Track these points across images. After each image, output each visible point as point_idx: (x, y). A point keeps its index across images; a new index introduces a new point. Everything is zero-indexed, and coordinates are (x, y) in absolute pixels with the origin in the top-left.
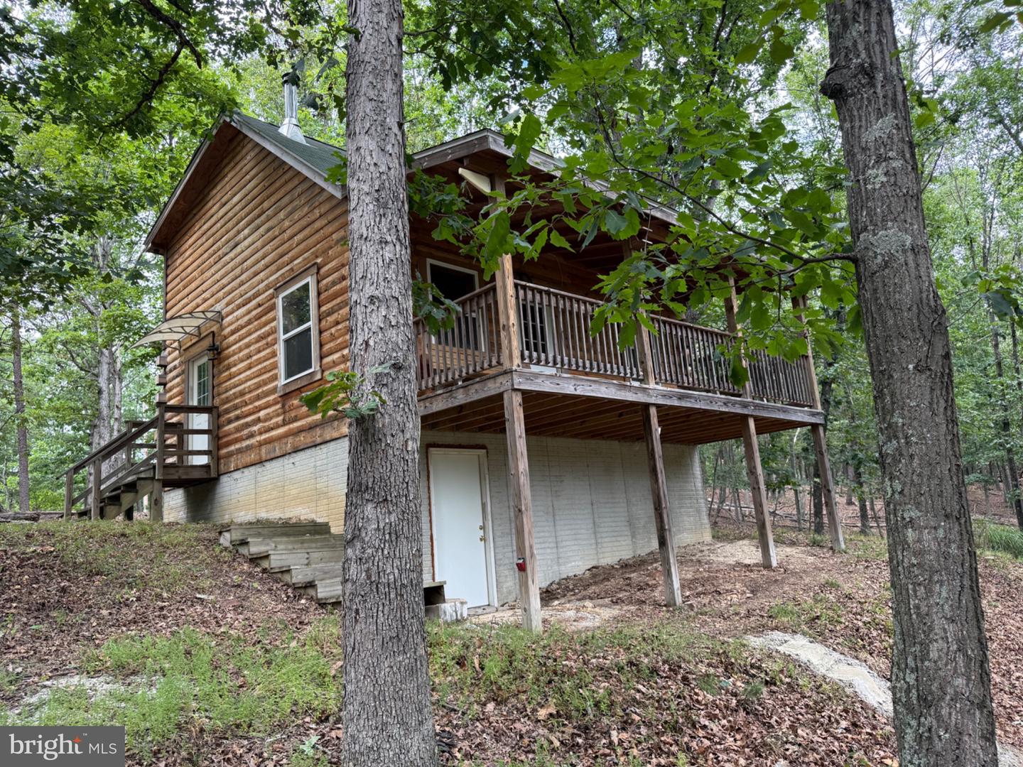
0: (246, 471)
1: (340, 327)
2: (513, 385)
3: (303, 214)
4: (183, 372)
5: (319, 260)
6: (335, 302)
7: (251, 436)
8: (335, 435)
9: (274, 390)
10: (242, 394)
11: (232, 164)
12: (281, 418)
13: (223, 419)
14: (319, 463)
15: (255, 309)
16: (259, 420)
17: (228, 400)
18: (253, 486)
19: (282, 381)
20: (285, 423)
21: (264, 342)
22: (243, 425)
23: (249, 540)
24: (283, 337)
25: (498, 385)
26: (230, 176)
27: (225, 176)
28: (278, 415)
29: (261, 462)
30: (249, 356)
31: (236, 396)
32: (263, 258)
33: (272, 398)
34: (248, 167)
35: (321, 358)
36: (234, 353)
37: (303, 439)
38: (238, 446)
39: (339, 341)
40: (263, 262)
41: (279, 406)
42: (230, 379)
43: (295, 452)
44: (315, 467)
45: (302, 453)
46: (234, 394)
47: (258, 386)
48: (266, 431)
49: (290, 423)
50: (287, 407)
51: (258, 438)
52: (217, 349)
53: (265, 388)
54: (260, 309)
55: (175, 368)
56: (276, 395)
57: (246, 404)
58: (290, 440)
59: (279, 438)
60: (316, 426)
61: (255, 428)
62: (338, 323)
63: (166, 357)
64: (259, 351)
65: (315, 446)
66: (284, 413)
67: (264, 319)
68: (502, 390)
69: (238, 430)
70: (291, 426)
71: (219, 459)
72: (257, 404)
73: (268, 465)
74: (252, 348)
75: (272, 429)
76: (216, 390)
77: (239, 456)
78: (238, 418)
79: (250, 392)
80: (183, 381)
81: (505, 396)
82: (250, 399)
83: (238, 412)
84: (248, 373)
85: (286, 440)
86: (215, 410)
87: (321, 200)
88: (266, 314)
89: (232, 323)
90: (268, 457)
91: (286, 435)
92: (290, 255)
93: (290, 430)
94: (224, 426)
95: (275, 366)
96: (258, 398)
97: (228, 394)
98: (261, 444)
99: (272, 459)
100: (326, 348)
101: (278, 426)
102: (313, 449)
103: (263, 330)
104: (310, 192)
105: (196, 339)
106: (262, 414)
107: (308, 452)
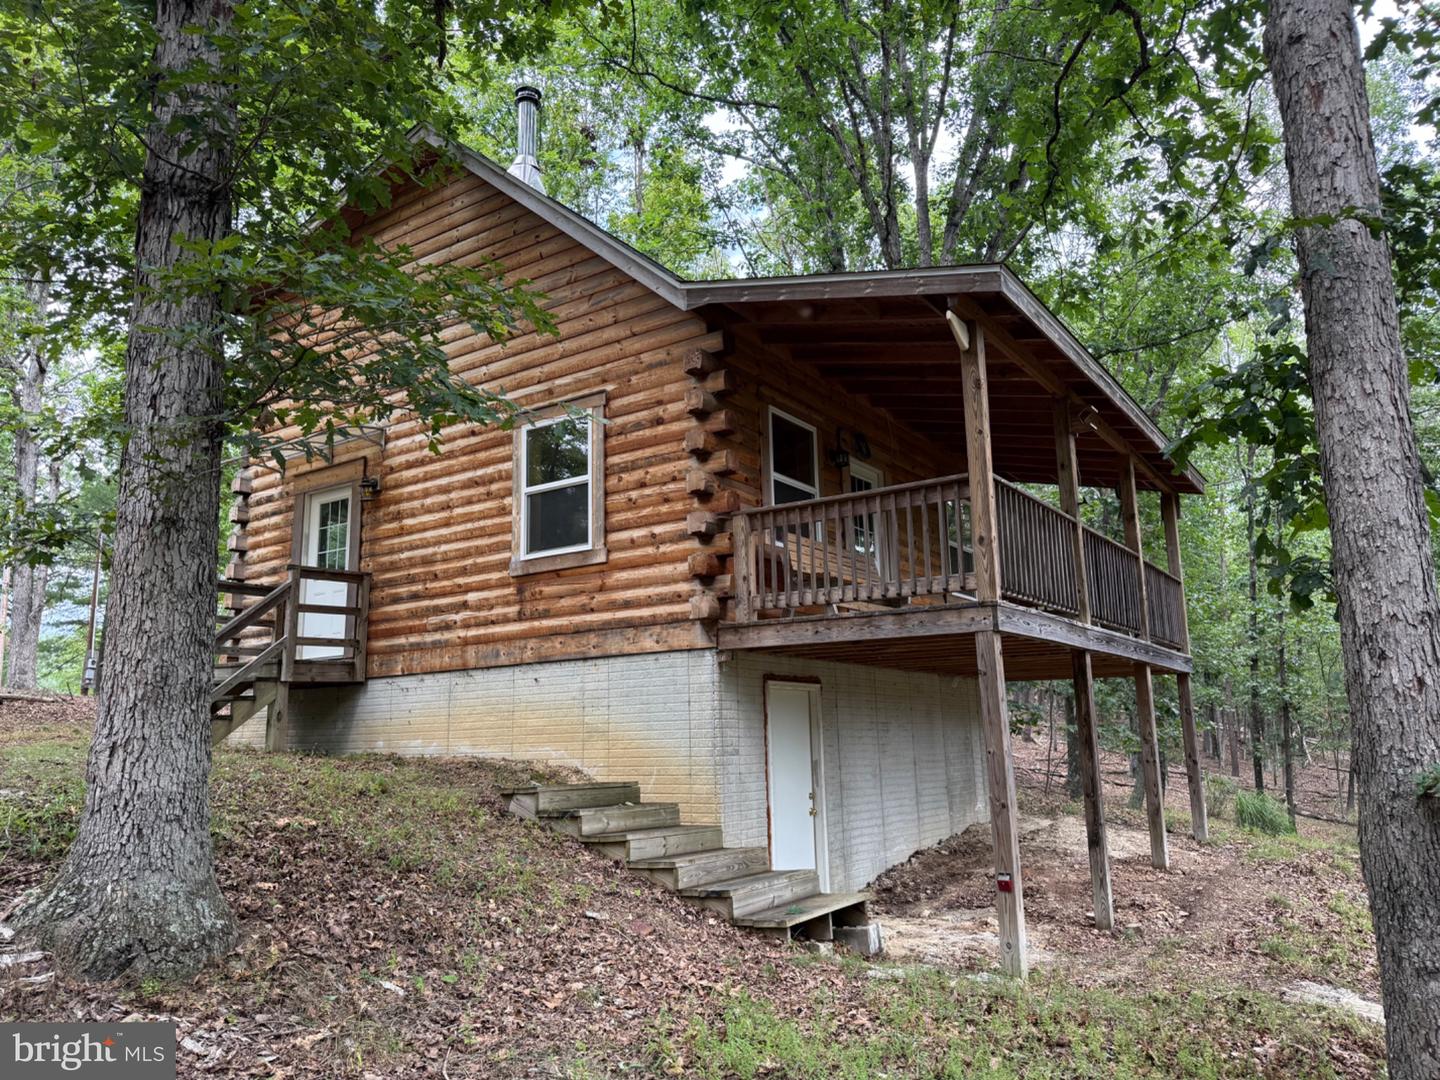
0: (429, 680)
1: (647, 491)
2: (996, 625)
3: (577, 313)
4: (290, 509)
5: (610, 387)
6: (639, 454)
7: (447, 627)
8: (628, 649)
9: (504, 565)
10: (427, 561)
11: (419, 207)
12: (514, 609)
13: (378, 594)
14: (591, 686)
15: (463, 437)
16: (465, 605)
17: (393, 567)
18: (443, 703)
19: (522, 554)
20: (520, 617)
21: (482, 490)
22: (427, 609)
23: (581, 813)
24: (525, 490)
25: (964, 621)
26: (413, 223)
27: (406, 221)
28: (508, 604)
29: (465, 669)
30: (447, 507)
31: (412, 563)
32: (486, 363)
33: (495, 576)
34: (458, 217)
35: (607, 532)
36: (411, 497)
37: (556, 646)
38: (413, 639)
39: (645, 512)
40: (484, 369)
41: (511, 590)
42: (400, 535)
43: (540, 663)
44: (582, 690)
45: (554, 666)
46: (410, 559)
47: (465, 554)
48: (478, 625)
49: (532, 618)
50: (527, 594)
51: (462, 633)
52: (374, 485)
53: (480, 560)
54: (473, 440)
55: (269, 499)
56: (505, 574)
57: (436, 577)
58: (532, 643)
59: (508, 639)
60: (590, 631)
61: (458, 617)
62: (642, 485)
63: (249, 480)
64: (469, 502)
65: (585, 659)
66: (521, 602)
67: (482, 455)
68: (973, 629)
69: (413, 614)
70: (536, 624)
71: (369, 653)
72: (461, 581)
73: (479, 676)
74: (453, 495)
75: (493, 623)
76: (366, 547)
77: (416, 655)
78: (415, 597)
79: (444, 560)
80: (288, 523)
81: (980, 639)
82: (445, 571)
83: (418, 588)
84: (444, 531)
85: (522, 643)
86: (366, 579)
87: (618, 298)
88: (487, 448)
89: (409, 451)
90: (482, 663)
91: (525, 636)
92: (547, 368)
93: (533, 629)
94: (383, 605)
95: (507, 529)
96: (464, 572)
97: (395, 557)
98: (465, 643)
99: (488, 668)
100: (616, 518)
101: (506, 620)
102: (580, 663)
103: (480, 472)
104: (594, 283)
105: (322, 464)
106: (472, 597)
107: (568, 667)
